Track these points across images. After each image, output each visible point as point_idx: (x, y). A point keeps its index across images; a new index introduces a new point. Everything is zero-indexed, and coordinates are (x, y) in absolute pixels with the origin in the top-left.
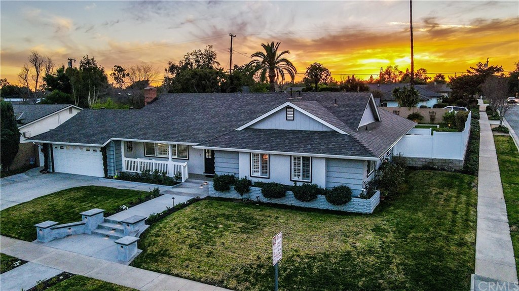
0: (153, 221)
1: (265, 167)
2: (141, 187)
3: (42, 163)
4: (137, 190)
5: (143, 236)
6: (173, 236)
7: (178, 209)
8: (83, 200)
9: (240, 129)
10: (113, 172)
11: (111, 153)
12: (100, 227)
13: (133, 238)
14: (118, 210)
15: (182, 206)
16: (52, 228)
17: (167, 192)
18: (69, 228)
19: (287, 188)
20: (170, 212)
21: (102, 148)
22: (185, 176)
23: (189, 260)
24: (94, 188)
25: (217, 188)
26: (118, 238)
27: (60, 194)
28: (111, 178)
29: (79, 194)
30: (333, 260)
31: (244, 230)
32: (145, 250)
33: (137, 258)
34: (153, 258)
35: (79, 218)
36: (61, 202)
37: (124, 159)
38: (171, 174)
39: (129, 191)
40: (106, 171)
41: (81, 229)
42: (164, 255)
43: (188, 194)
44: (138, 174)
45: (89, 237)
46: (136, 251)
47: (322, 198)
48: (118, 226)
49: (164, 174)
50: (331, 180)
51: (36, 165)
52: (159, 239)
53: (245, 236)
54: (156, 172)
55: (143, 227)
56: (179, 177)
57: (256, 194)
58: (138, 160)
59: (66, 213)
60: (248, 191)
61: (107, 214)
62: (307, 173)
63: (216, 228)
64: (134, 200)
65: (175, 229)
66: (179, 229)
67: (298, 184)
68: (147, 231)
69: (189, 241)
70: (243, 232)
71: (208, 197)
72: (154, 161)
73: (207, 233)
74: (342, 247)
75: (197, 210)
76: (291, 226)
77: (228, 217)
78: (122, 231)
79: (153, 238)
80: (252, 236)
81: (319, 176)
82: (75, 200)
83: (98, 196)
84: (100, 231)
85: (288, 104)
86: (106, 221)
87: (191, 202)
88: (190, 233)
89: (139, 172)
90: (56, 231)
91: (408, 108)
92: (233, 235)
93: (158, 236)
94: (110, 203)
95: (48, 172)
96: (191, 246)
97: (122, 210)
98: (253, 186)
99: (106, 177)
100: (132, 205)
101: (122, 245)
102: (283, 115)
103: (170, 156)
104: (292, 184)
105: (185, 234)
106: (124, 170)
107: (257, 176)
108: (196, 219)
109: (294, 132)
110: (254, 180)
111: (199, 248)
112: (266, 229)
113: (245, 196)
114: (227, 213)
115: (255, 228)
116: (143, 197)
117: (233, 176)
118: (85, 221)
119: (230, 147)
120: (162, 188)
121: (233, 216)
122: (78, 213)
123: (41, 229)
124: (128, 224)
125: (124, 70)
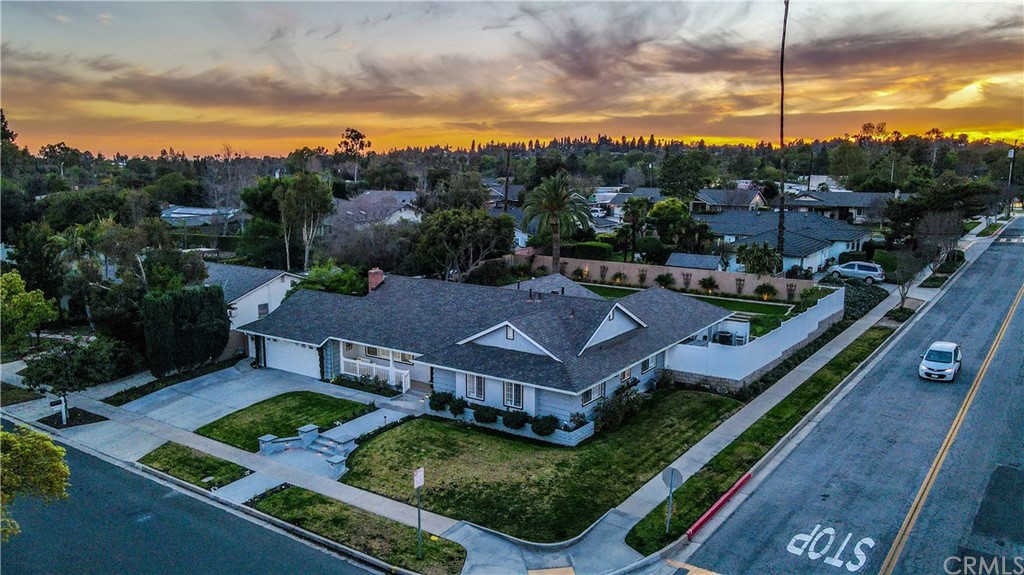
0: (362, 441)
1: (480, 390)
2: (359, 396)
3: (252, 353)
4: (353, 400)
5: (352, 455)
6: (377, 457)
7: (390, 428)
8: (298, 410)
9: (460, 343)
10: (330, 375)
11: (329, 352)
12: (314, 443)
13: (342, 458)
14: (332, 426)
15: (394, 425)
16: (273, 442)
17: (384, 405)
18: (287, 441)
19: (499, 412)
20: (381, 431)
21: (318, 349)
22: (406, 386)
23: (387, 480)
24: (310, 395)
25: (433, 406)
26: (331, 455)
27: (275, 400)
28: (328, 381)
29: (294, 403)
30: (502, 489)
31: (442, 456)
32: (351, 469)
33: (345, 475)
34: (357, 476)
35: (295, 433)
36: (277, 412)
37: (343, 359)
38: (392, 382)
39: (345, 401)
40: (322, 372)
41: (297, 444)
42: (366, 474)
43: (406, 410)
44: (356, 378)
45: (304, 452)
46: (344, 469)
47: (529, 426)
48: (331, 443)
49: (384, 382)
50: (541, 408)
51: (245, 355)
52: (365, 459)
53: (440, 462)
54: (377, 378)
55: (353, 446)
56: (400, 386)
57: (469, 416)
58: (357, 362)
59: (284, 425)
60: (462, 412)
61: (321, 430)
62: (518, 399)
63: (418, 451)
64: (349, 414)
65: (381, 450)
66: (384, 450)
67: (511, 410)
68: (356, 451)
69: (390, 463)
70: (439, 458)
71: (425, 415)
72: (374, 365)
73: (408, 456)
74: (517, 477)
75: (407, 431)
76: (486, 455)
77: (432, 441)
78: (333, 449)
79: (360, 458)
80: (446, 462)
81: (529, 404)
82: (291, 410)
83: (314, 406)
84: (314, 447)
85: (506, 323)
86: (320, 437)
87: (404, 420)
88: (394, 455)
89: (359, 376)
90: (276, 445)
91: (756, 276)
92: (430, 460)
93: (365, 456)
94: (324, 416)
95: (260, 367)
96: (391, 468)
97: (336, 426)
98: (469, 407)
99: (323, 380)
100: (345, 420)
101: (332, 464)
102: (503, 333)
103: (391, 358)
104: (505, 409)
105: (389, 456)
106: (343, 372)
107: (472, 398)
108: (403, 441)
109: (513, 353)
110: (470, 401)
111: (397, 470)
112: (462, 457)
113: (459, 417)
114: (434, 436)
115: (453, 455)
116: (357, 411)
117: (450, 395)
118: (301, 436)
119: (446, 366)
120: (379, 400)
121: (438, 440)
122: (294, 427)
123: (263, 442)
124: (339, 443)
125: (362, 137)
